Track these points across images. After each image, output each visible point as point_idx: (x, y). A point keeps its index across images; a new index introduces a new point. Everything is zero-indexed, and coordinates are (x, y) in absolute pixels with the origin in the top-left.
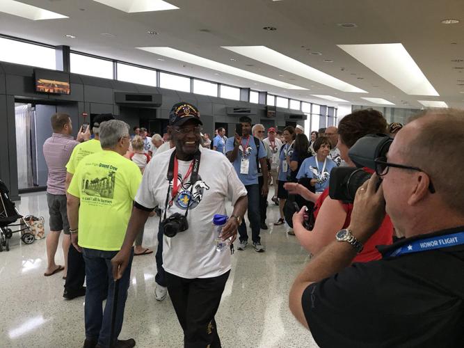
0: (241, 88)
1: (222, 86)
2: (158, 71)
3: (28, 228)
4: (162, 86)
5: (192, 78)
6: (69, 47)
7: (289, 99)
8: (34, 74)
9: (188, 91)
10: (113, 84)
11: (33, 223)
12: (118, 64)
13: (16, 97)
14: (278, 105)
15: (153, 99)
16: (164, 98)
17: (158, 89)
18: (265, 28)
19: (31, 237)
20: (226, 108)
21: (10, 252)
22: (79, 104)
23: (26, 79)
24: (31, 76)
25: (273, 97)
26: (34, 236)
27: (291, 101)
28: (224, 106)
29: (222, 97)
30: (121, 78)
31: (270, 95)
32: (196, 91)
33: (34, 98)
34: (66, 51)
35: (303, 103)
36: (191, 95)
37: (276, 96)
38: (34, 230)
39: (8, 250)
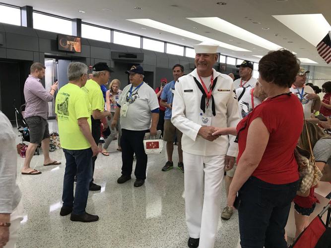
1: (187, 48)
2: (142, 37)
3: (52, 141)
4: (144, 48)
5: (165, 42)
6: (81, 20)
7: (237, 59)
8: (57, 38)
9: (162, 51)
10: (110, 46)
11: (54, 138)
12: (114, 32)
13: (46, 54)
14: (228, 63)
15: (137, 57)
16: (145, 56)
17: (141, 49)
18: (218, 3)
19: (53, 147)
20: (190, 64)
21: (40, 156)
22: (87, 59)
23: (52, 41)
24: (55, 39)
25: (225, 57)
26: (55, 146)
27: (238, 60)
28: (188, 63)
29: (186, 56)
30: (116, 42)
31: (223, 55)
32: (168, 52)
33: (57, 55)
34: (79, 22)
36: (165, 54)
37: (227, 56)
38: (55, 143)
39: (38, 154)
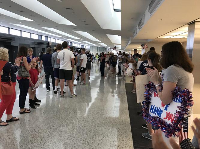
0: (38, 35)
35: (61, 41)
